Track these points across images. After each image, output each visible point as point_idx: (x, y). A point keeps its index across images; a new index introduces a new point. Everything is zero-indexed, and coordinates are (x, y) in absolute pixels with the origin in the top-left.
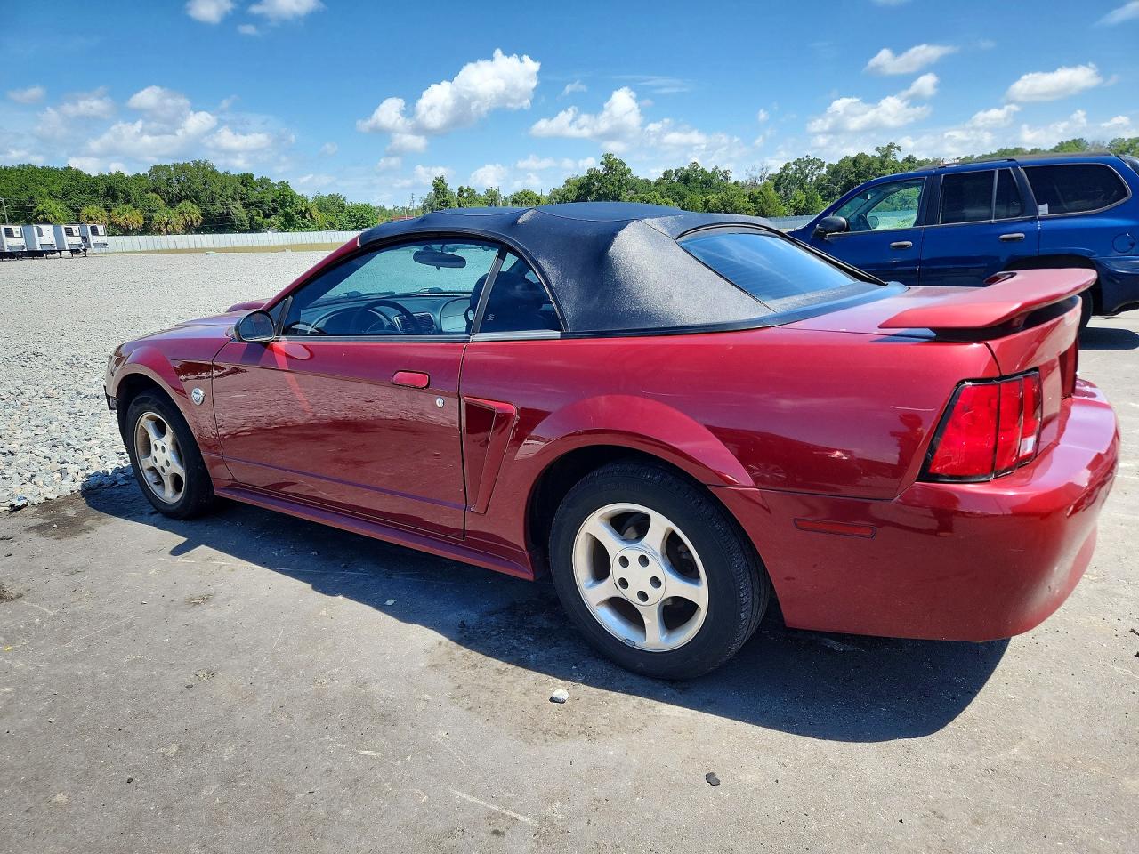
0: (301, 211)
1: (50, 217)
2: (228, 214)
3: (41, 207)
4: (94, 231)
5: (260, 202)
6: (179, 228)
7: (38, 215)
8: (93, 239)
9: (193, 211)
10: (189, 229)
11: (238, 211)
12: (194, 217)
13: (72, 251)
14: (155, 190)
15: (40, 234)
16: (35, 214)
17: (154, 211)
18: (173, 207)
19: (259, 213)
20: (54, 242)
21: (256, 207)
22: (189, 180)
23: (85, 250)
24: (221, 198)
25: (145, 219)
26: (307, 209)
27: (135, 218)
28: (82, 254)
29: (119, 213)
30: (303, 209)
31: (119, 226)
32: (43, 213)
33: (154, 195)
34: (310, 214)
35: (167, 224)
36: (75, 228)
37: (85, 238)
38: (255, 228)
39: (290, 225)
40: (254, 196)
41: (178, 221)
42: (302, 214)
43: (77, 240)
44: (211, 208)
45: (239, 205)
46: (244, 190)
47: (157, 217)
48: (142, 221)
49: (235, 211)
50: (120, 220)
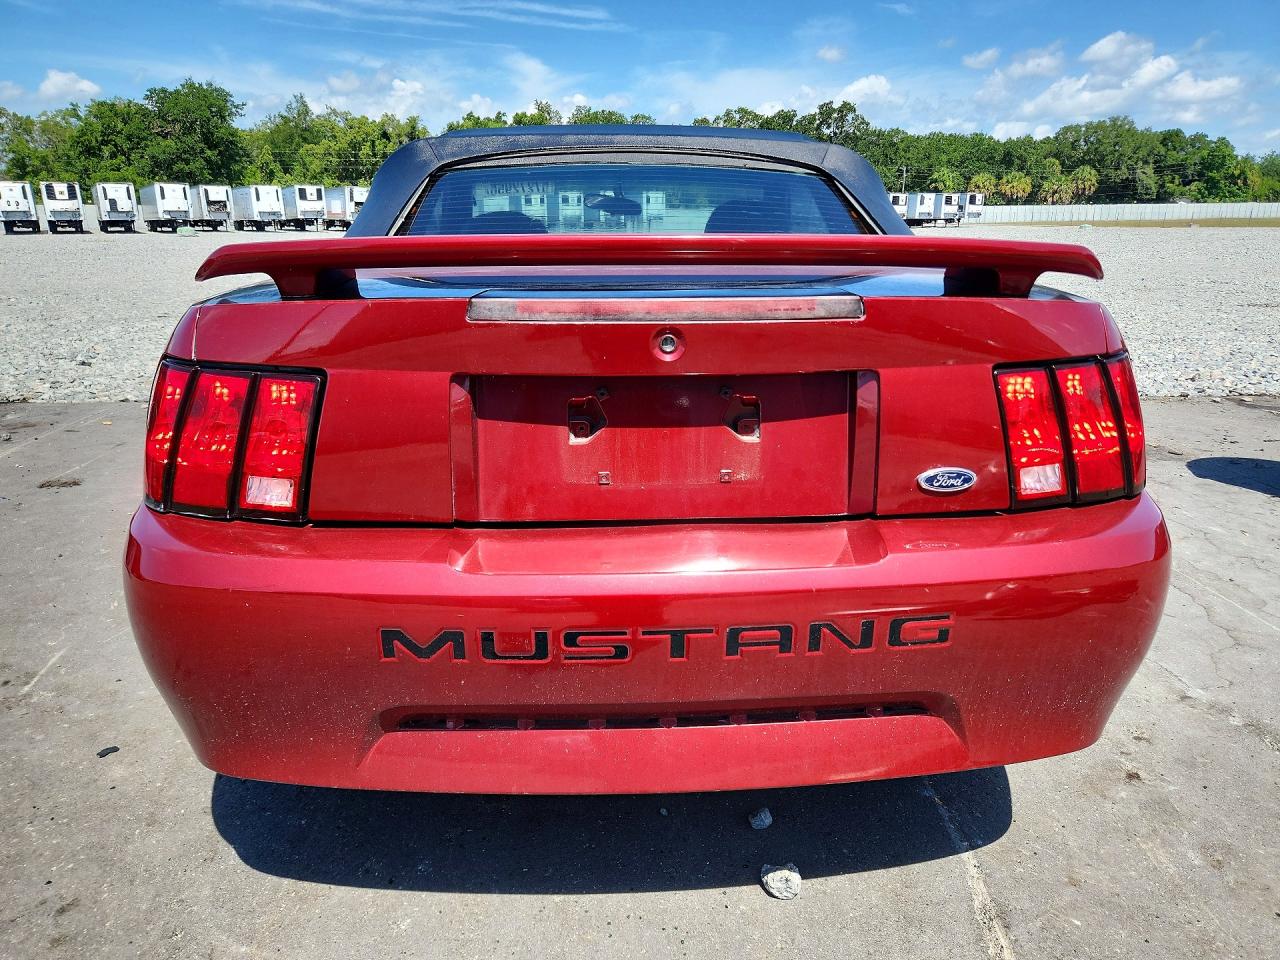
0: (1233, 174)
1: (941, 186)
2: (1134, 180)
3: (935, 176)
4: (973, 201)
5: (1182, 165)
6: (1066, 197)
7: (931, 184)
8: (970, 208)
9: (1089, 176)
10: (1079, 198)
11: (1147, 177)
12: (1087, 184)
13: (947, 221)
14: (1057, 156)
15: (922, 203)
16: (928, 182)
17: (1047, 178)
18: (1069, 172)
19: (1174, 178)
20: (932, 211)
21: (1173, 171)
22: (1099, 141)
23: (959, 220)
24: (1129, 162)
25: (1034, 186)
26: (1243, 172)
27: (1021, 184)
28: (956, 224)
29: (1008, 181)
30: (1237, 173)
31: (1003, 196)
32: (936, 181)
33: (1053, 160)
34: (1245, 179)
35: (1055, 192)
36: (955, 197)
37: (961, 208)
38: (1162, 197)
39: (1210, 194)
40: (1174, 157)
41: (1068, 187)
42: (1233, 179)
43: (953, 209)
44: (1112, 173)
45: (1149, 170)
46: (1163, 150)
47: (1046, 185)
48: (1029, 189)
49: (1143, 177)
50: (1006, 189)
